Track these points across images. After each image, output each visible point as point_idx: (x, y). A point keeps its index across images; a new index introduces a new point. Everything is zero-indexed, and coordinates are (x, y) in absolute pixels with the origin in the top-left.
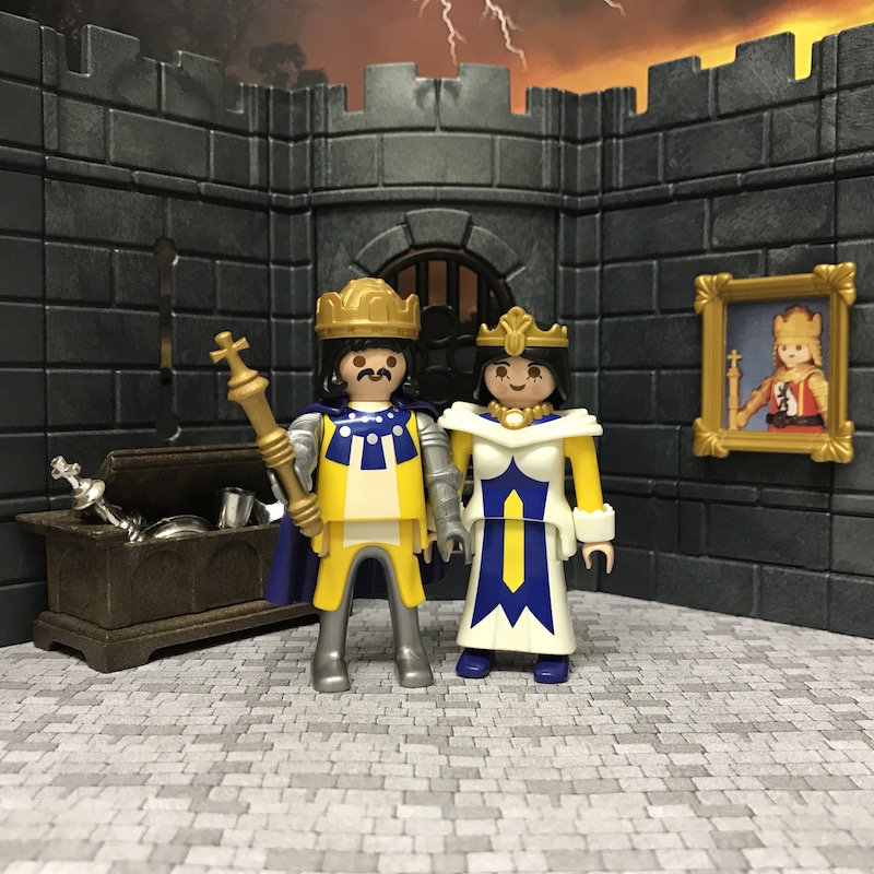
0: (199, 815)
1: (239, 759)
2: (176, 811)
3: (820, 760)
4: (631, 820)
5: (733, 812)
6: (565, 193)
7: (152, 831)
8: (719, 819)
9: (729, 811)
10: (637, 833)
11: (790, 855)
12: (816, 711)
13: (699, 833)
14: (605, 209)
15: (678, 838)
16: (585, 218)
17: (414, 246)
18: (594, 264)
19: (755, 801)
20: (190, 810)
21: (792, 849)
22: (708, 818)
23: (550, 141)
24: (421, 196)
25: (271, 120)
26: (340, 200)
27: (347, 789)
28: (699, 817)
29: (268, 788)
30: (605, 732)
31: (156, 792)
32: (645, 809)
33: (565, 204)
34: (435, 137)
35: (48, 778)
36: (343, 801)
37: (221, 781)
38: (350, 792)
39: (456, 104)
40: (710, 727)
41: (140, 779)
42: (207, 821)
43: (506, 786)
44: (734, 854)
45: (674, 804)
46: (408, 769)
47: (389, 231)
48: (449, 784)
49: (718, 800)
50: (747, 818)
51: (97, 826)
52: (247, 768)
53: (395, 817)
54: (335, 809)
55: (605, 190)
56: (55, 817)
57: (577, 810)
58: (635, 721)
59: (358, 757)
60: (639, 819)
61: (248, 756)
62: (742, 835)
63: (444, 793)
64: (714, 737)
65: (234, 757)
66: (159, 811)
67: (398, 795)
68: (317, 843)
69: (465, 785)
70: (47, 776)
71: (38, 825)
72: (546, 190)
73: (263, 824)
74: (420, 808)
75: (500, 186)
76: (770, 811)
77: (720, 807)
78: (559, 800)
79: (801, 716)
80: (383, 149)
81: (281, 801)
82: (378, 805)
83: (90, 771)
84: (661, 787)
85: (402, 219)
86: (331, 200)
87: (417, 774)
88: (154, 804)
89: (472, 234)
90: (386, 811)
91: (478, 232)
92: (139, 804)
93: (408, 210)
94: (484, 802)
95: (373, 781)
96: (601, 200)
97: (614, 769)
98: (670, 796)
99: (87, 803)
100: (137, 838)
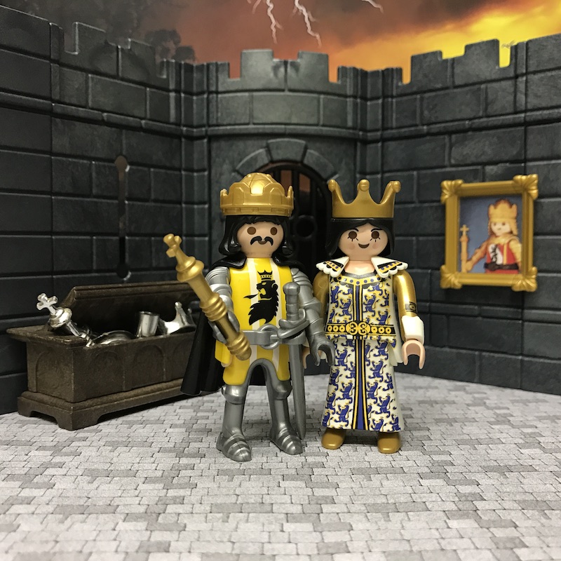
0: (153, 533)
1: (176, 494)
2: (138, 531)
3: (554, 490)
4: (437, 529)
5: (503, 524)
6: (360, 130)
7: (123, 544)
8: (495, 529)
9: (500, 523)
10: (442, 538)
11: (545, 552)
12: (546, 458)
13: (482, 538)
14: (384, 140)
15: (470, 541)
16: (372, 145)
17: (272, 162)
18: (378, 173)
19: (516, 516)
20: (147, 530)
21: (545, 548)
22: (488, 529)
23: (352, 99)
24: (276, 131)
25: (183, 83)
26: (227, 133)
27: (249, 513)
28: (481, 527)
29: (196, 513)
30: (412, 471)
31: (123, 518)
32: (445, 521)
33: (361, 137)
34: (284, 95)
35: (50, 508)
36: (247, 521)
37: (165, 510)
38: (251, 515)
39: (297, 76)
40: (480, 469)
41: (111, 509)
42: (158, 536)
43: (353, 509)
44: (509, 552)
45: (464, 518)
46: (287, 498)
47: (257, 152)
48: (315, 508)
49: (493, 516)
50: (513, 528)
51: (87, 541)
52: (181, 500)
53: (282, 531)
54: (242, 526)
55: (384, 129)
56: (58, 536)
57: (401, 523)
58: (431, 465)
59: (253, 491)
60: (443, 529)
61: (182, 492)
62: (512, 540)
63: (313, 513)
64: (483, 475)
65: (172, 493)
66: (126, 531)
67: (283, 516)
68: (233, 549)
69: (326, 508)
70: (49, 506)
71: (47, 542)
72: (349, 128)
73: (196, 537)
74: (298, 524)
75: (323, 126)
76: (527, 523)
77: (494, 521)
78: (388, 516)
79: (537, 462)
80: (252, 103)
81: (206, 522)
82: (271, 523)
83: (77, 503)
84: (454, 507)
85: (264, 144)
86: (221, 132)
87: (293, 501)
88: (122, 526)
89: (307, 154)
90: (276, 527)
91: (310, 153)
92: (113, 526)
93: (268, 139)
94: (340, 519)
95: (265, 507)
96: (382, 135)
97: (422, 495)
98: (461, 514)
99: (77, 526)
100: (114, 549)
